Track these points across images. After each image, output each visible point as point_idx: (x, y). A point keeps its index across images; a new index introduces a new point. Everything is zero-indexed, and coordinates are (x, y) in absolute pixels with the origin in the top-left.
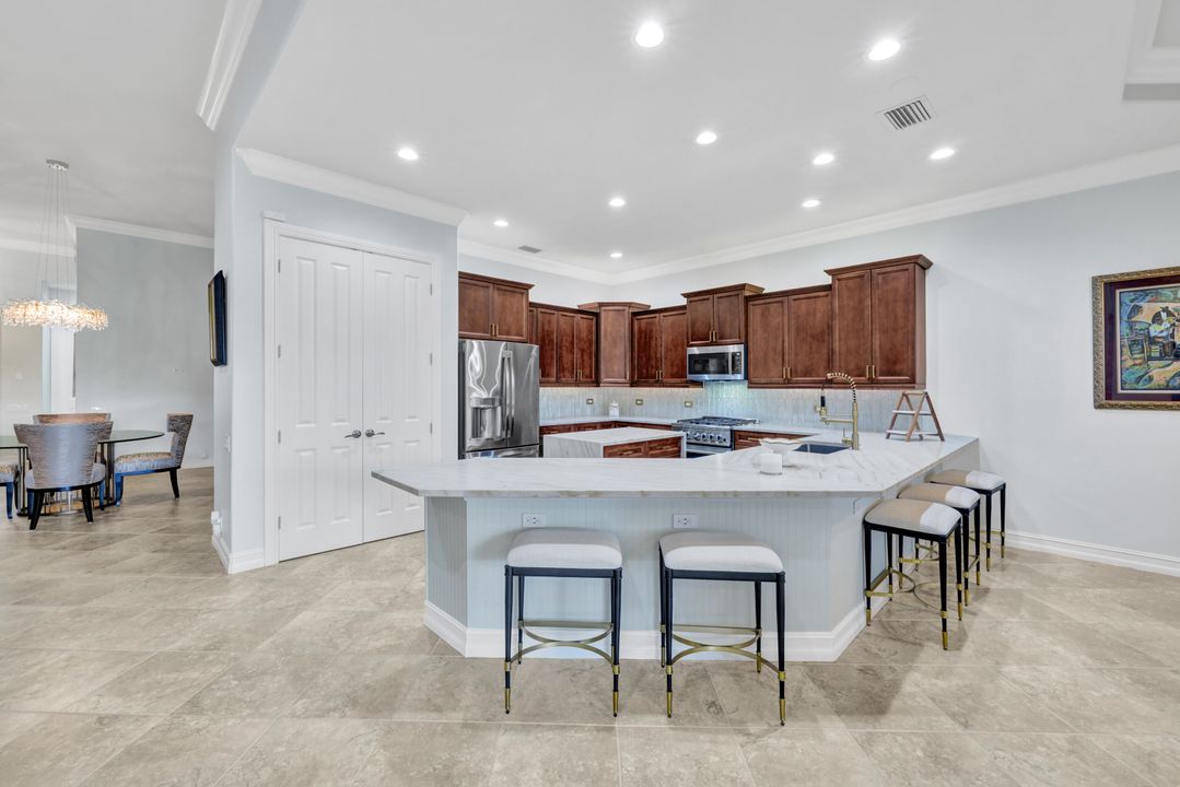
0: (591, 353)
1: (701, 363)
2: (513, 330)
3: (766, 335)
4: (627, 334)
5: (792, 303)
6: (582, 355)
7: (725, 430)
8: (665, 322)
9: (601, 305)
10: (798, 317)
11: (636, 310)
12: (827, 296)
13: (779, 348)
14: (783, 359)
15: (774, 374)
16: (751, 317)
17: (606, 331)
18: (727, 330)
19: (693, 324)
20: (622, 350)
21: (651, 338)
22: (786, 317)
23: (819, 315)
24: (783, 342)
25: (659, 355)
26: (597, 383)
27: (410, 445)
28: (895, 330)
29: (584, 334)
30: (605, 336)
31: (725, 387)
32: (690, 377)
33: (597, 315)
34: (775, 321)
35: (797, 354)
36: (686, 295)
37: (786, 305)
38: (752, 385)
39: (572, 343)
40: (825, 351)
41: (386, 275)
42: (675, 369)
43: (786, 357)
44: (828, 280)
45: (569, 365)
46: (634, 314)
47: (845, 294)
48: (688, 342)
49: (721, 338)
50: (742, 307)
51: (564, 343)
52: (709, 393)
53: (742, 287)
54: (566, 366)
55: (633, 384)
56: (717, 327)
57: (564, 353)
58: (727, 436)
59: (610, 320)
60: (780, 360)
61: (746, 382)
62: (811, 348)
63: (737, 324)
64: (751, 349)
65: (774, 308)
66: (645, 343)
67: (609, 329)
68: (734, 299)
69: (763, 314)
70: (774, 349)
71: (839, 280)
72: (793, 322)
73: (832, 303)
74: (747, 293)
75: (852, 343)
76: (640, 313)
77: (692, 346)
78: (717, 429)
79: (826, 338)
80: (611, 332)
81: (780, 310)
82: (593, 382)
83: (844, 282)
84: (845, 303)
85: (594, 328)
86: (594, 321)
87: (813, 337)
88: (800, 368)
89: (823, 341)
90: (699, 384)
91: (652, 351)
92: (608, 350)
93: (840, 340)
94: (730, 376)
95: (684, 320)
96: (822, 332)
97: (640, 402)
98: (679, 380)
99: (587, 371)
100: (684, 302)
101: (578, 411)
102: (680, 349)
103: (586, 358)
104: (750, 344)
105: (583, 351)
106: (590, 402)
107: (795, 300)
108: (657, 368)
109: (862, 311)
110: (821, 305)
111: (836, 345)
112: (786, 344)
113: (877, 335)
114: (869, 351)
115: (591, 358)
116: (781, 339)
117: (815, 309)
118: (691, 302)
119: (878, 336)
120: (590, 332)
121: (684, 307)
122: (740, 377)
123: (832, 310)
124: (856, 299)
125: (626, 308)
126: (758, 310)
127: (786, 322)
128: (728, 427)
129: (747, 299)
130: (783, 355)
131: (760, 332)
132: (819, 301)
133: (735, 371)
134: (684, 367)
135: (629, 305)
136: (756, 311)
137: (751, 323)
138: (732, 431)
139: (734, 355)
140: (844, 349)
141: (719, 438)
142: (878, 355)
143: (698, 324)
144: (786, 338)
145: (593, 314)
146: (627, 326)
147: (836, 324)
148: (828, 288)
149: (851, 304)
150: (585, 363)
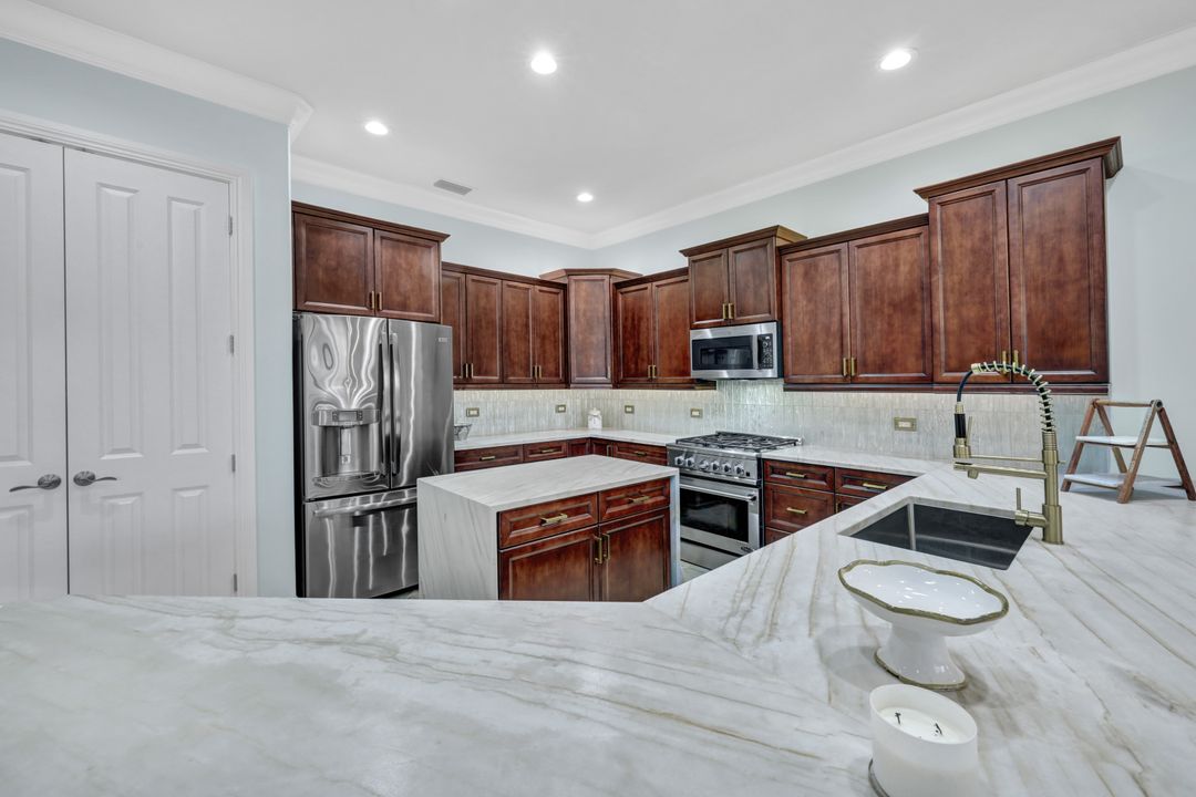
0: (556, 341)
1: (713, 354)
2: (413, 302)
3: (811, 307)
4: (607, 314)
5: (856, 252)
6: (543, 345)
7: (748, 458)
8: (659, 294)
9: (570, 273)
10: (867, 274)
11: (621, 280)
12: (918, 235)
13: (835, 327)
14: (842, 345)
15: (828, 369)
16: (787, 279)
17: (577, 310)
18: (750, 301)
19: (699, 294)
20: (601, 337)
21: (640, 319)
22: (845, 276)
23: (904, 269)
24: (842, 315)
25: (651, 343)
26: (566, 383)
27: (185, 494)
28: (1060, 285)
29: (545, 315)
30: (577, 317)
31: (749, 389)
32: (695, 374)
33: (564, 287)
34: (827, 283)
35: (865, 335)
36: (687, 253)
37: (844, 256)
38: (792, 386)
39: (527, 326)
40: (917, 329)
41: (128, 195)
42: (675, 363)
43: (848, 340)
44: (921, 207)
45: (522, 357)
46: (618, 286)
47: (955, 228)
48: (691, 322)
49: (741, 313)
50: (772, 263)
51: (513, 326)
52: (725, 396)
53: (772, 232)
54: (516, 360)
55: (618, 383)
56: (733, 298)
57: (514, 341)
58: (753, 468)
59: (583, 294)
60: (836, 346)
61: (781, 381)
62: (890, 325)
63: (763, 291)
64: (788, 330)
65: (826, 262)
66: (634, 326)
67: (582, 306)
68: (760, 252)
69: (806, 274)
70: (827, 330)
71: (942, 204)
72: (858, 283)
73: (929, 246)
74: (780, 243)
75: (971, 312)
76: (624, 284)
77: (698, 327)
78: (736, 456)
79: (918, 306)
80: (585, 311)
81: (836, 265)
82: (561, 382)
83: (951, 209)
84: (955, 243)
85: (561, 306)
86: (560, 296)
87: (894, 305)
88: (870, 356)
89: (914, 311)
90: (709, 384)
91: (643, 337)
92: (580, 337)
93: (946, 308)
94: (755, 373)
95: (685, 290)
96: (911, 298)
97: (630, 410)
98: (679, 379)
99: (551, 367)
100: (684, 262)
101: (543, 422)
102: (680, 331)
103: (549, 347)
104: (787, 322)
105: (543, 338)
106: (560, 409)
107: (859, 247)
108: (650, 362)
109: (991, 254)
110: (908, 253)
111: (940, 317)
112: (847, 320)
113: (1021, 296)
114: (1006, 324)
115: (556, 348)
116: (837, 311)
117: (896, 260)
118: (694, 261)
119: (1023, 297)
120: (554, 311)
121: (684, 272)
122: (770, 373)
123: (931, 259)
124: (977, 234)
125: (606, 277)
126: (799, 269)
127: (845, 283)
128: (755, 454)
129: (781, 251)
130: (842, 338)
131: (803, 302)
132: (904, 245)
133: (763, 364)
134: (686, 358)
135: (610, 272)
136: (795, 271)
137: (787, 288)
138: (759, 460)
139: (761, 339)
140: (954, 324)
141: (739, 471)
142: (1024, 331)
143: (706, 294)
144: (846, 310)
145: (558, 287)
146: (607, 303)
147: (939, 280)
148: (923, 220)
149: (968, 244)
150: (548, 355)
